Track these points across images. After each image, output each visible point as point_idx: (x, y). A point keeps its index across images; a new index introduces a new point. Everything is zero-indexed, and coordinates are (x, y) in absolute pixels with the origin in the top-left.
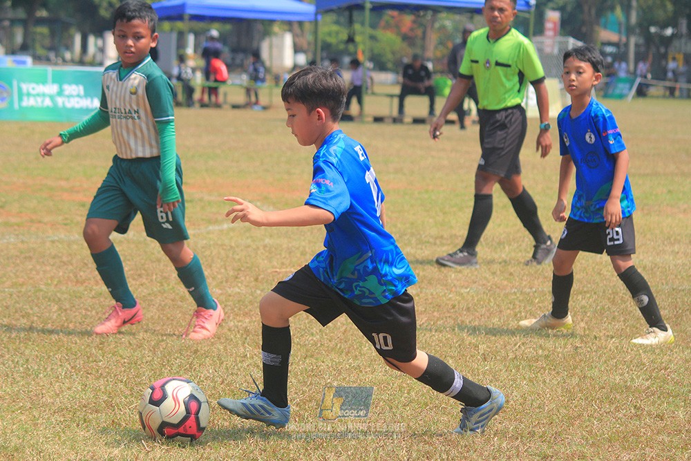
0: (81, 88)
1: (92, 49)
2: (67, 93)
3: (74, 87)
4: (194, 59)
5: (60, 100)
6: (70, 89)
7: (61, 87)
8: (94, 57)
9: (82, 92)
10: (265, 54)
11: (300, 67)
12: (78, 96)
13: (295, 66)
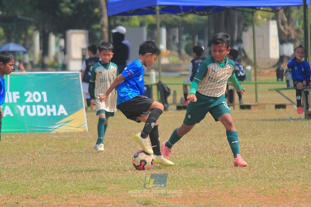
0: (44, 93)
1: (53, 49)
2: (29, 100)
3: (36, 93)
4: (168, 56)
5: (22, 109)
6: (32, 96)
7: (22, 95)
8: (56, 59)
9: (45, 100)
10: (247, 46)
11: (288, 58)
12: (42, 103)
13: (282, 58)
